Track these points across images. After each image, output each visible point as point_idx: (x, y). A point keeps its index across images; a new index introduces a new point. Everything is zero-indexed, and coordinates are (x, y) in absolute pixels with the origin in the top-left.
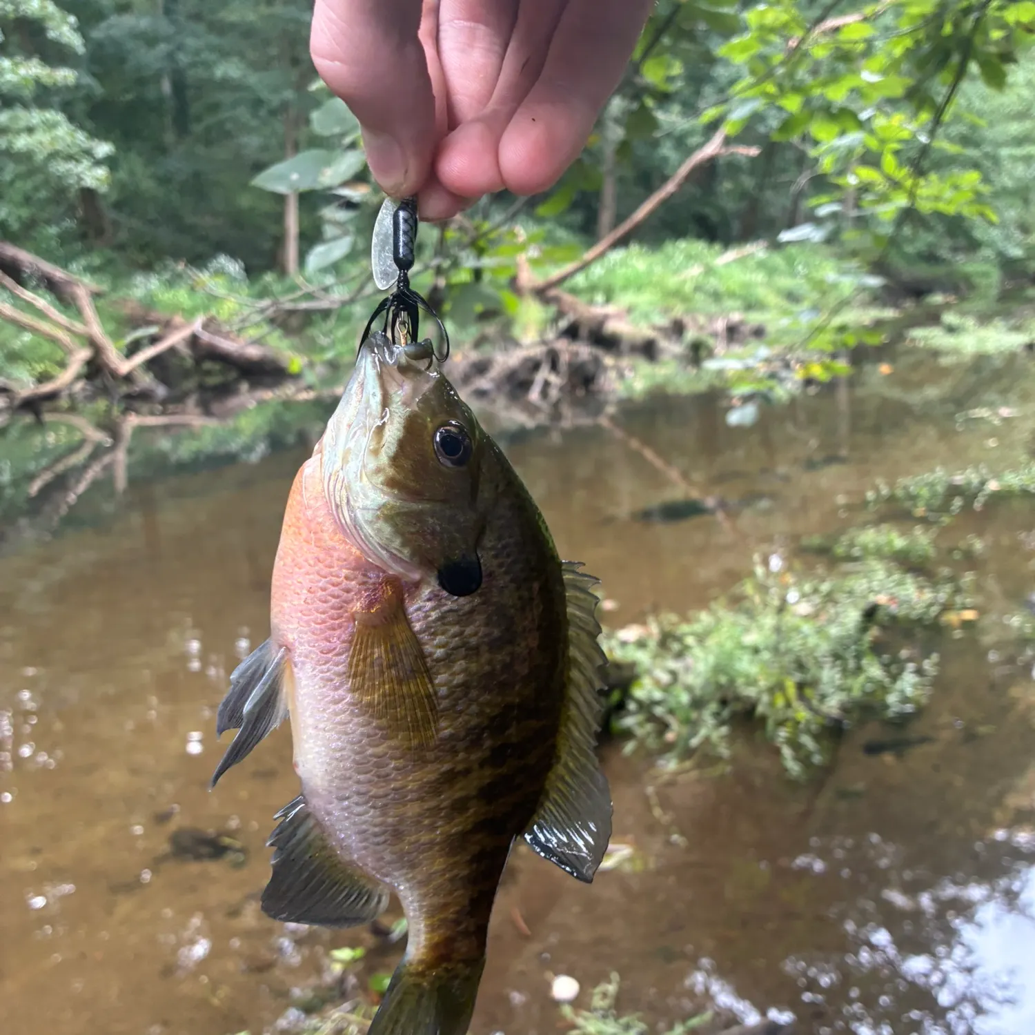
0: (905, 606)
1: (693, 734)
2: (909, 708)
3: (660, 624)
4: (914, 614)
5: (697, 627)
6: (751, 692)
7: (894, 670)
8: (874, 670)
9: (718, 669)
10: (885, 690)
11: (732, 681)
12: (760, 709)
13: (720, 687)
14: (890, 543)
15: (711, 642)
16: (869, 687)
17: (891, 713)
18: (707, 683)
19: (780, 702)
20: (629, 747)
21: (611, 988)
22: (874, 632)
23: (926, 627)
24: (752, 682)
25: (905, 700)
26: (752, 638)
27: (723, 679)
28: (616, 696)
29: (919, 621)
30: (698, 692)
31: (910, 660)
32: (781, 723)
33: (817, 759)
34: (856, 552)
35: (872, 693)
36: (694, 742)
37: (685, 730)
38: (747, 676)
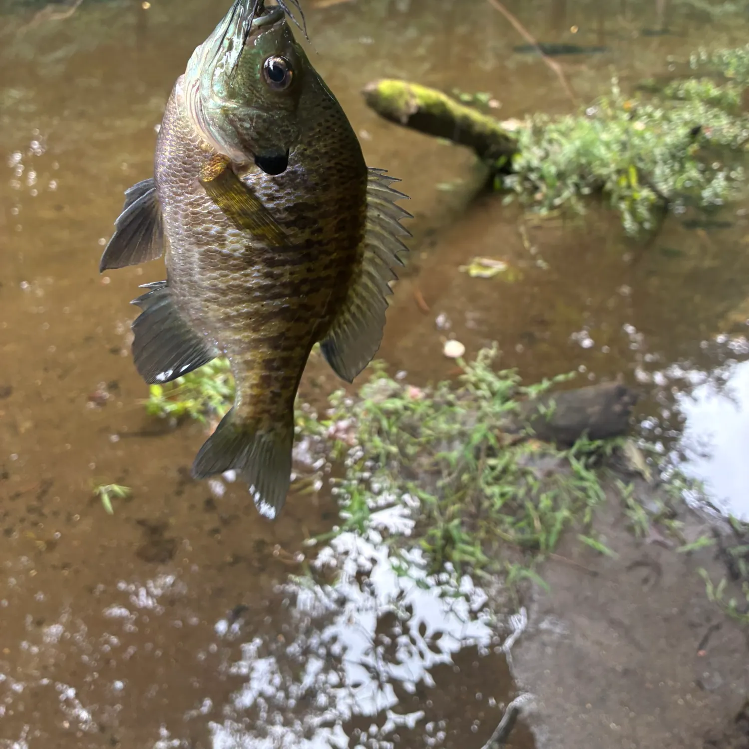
0: (718, 134)
1: (558, 195)
2: (719, 201)
3: (534, 121)
4: (723, 141)
5: (562, 127)
6: (604, 171)
7: (709, 174)
8: (693, 172)
9: (579, 153)
10: (702, 187)
11: (589, 164)
12: (609, 186)
13: (580, 166)
14: (707, 92)
15: (575, 135)
16: (688, 184)
17: (704, 203)
18: (570, 161)
19: (624, 183)
20: (508, 199)
21: (492, 352)
22: (695, 147)
23: (732, 150)
24: (605, 165)
25: (716, 195)
26: (605, 136)
27: (583, 160)
28: (502, 161)
29: (728, 146)
30: (562, 167)
31: (720, 170)
32: (622, 198)
33: (647, 225)
34: (681, 94)
35: (691, 188)
36: (557, 201)
37: (551, 193)
38: (602, 160)
